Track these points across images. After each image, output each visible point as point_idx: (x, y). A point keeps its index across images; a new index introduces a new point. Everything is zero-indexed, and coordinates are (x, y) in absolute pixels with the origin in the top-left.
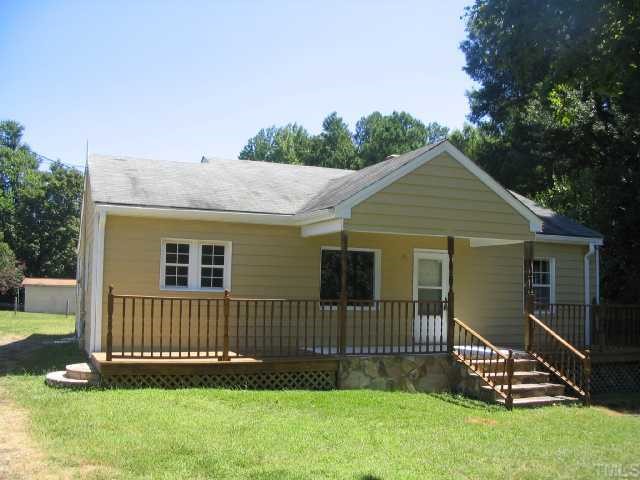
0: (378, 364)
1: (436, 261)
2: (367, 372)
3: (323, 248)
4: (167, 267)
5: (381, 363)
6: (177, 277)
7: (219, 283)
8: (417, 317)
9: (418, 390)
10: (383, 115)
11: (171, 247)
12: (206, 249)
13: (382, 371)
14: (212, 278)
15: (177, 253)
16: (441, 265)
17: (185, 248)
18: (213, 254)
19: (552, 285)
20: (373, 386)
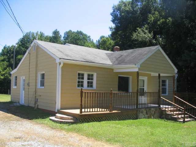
0: (146, 111)
1: (143, 80)
2: (144, 113)
3: (119, 76)
4: (78, 81)
5: (147, 111)
6: (81, 84)
7: (92, 86)
8: (139, 96)
9: (154, 118)
10: (72, 31)
11: (79, 74)
12: (89, 75)
13: (147, 113)
14: (90, 84)
15: (81, 76)
16: (144, 81)
17: (83, 75)
18: (90, 77)
19: (167, 87)
20: (145, 118)
